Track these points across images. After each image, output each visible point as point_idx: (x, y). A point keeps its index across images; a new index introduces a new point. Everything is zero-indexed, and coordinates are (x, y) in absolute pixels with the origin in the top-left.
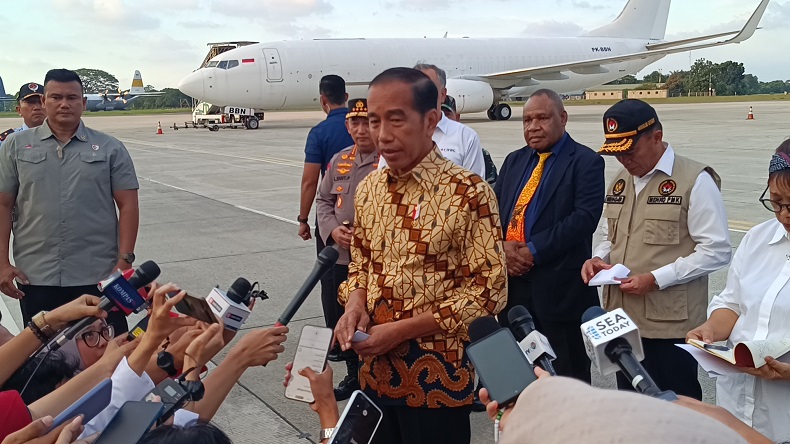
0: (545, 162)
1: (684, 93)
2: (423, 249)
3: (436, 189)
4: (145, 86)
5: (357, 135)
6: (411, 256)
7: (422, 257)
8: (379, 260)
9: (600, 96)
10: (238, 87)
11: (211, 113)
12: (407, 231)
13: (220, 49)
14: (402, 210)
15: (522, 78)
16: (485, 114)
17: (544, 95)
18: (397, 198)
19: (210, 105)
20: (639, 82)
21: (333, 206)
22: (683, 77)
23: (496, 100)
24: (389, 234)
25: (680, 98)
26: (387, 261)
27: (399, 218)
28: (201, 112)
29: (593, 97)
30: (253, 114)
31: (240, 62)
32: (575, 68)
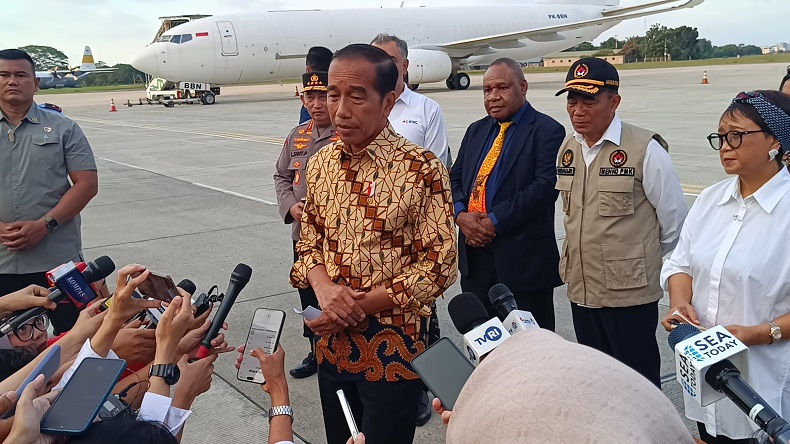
0: (506, 132)
1: (641, 59)
2: (379, 225)
3: (390, 166)
4: (96, 62)
5: (313, 110)
6: (367, 234)
7: (378, 234)
8: (335, 238)
9: (558, 63)
10: (192, 61)
11: (166, 88)
12: (363, 209)
13: (173, 23)
14: (357, 187)
15: (481, 46)
16: (443, 84)
17: (504, 65)
18: (351, 176)
19: (165, 81)
20: (596, 48)
21: (291, 182)
22: (639, 43)
23: (454, 69)
24: (344, 211)
25: (636, 63)
26: (342, 238)
27: (354, 196)
28: (154, 88)
29: (552, 65)
30: (209, 89)
31: (194, 36)
32: (531, 35)
